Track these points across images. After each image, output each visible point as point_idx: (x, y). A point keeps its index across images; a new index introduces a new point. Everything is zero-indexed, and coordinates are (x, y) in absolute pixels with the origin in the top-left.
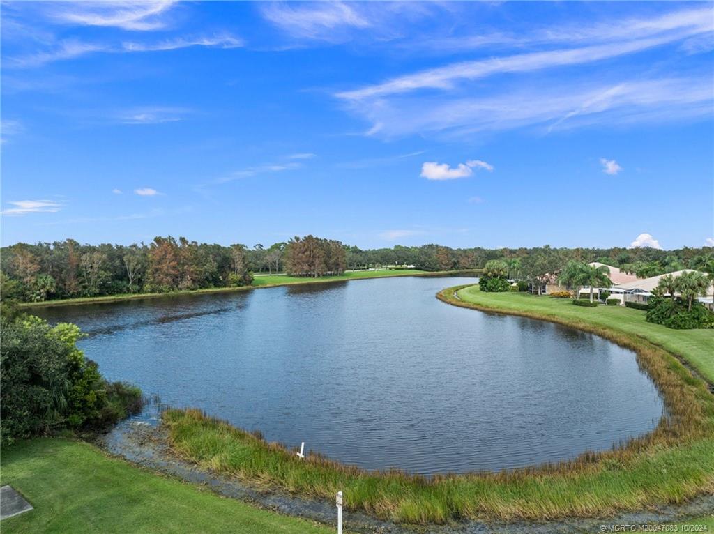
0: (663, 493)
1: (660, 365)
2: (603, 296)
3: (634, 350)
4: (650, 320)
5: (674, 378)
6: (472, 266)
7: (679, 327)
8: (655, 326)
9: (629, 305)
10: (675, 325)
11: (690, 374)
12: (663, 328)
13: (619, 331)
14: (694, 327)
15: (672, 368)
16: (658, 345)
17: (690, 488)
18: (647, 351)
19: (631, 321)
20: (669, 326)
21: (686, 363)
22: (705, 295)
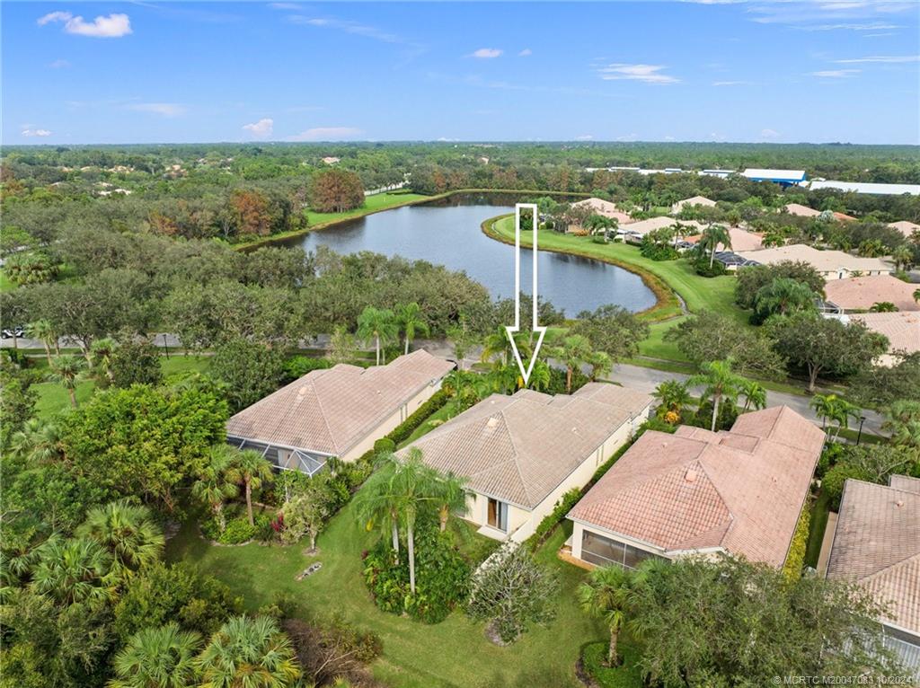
0: (660, 319)
1: (652, 282)
2: (612, 236)
3: (639, 275)
4: (643, 255)
5: (659, 287)
6: (462, 186)
7: (658, 260)
8: (646, 259)
9: (628, 242)
10: (656, 259)
11: (664, 285)
12: (650, 260)
13: (629, 263)
14: (666, 259)
15: (657, 283)
16: (650, 272)
17: (666, 316)
18: (646, 275)
19: (632, 256)
20: (654, 260)
21: (663, 280)
22: (672, 240)
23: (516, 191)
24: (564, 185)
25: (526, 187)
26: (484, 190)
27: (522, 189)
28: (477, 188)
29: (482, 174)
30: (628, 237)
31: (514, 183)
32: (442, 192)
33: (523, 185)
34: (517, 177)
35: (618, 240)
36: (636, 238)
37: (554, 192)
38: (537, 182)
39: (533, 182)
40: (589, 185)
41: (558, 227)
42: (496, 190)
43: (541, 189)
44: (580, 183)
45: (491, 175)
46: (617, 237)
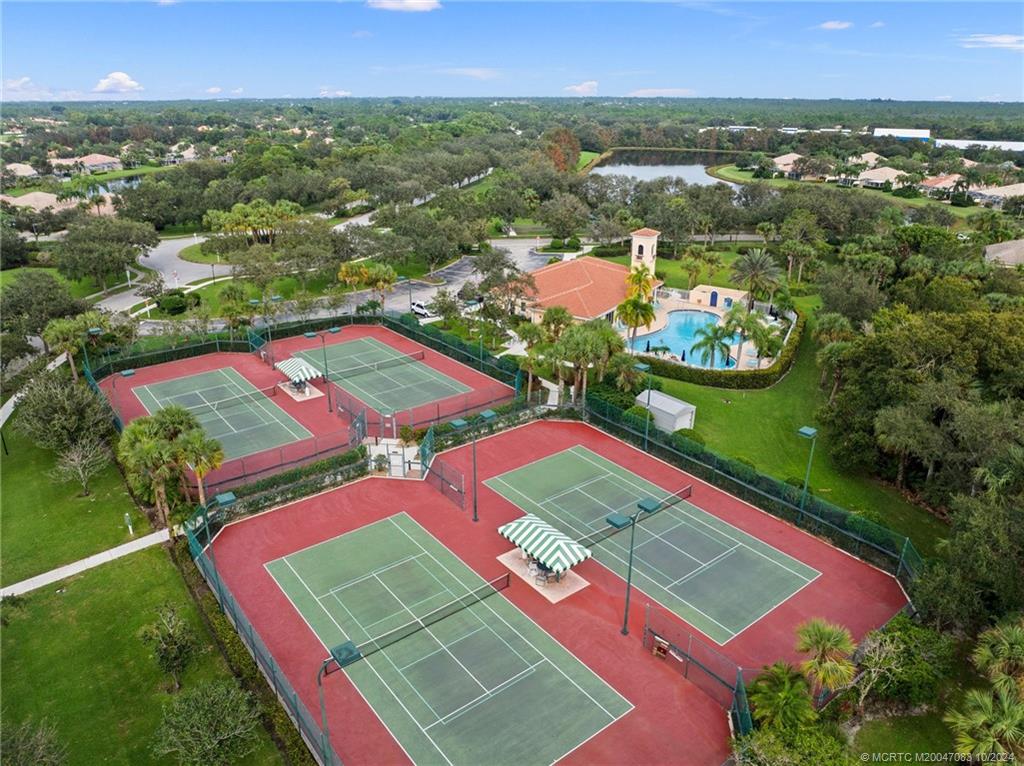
23: (664, 149)
24: (713, 143)
25: (674, 145)
26: (633, 148)
27: (671, 146)
28: (626, 146)
29: (629, 133)
30: (864, 183)
31: (662, 141)
32: (606, 150)
33: (671, 143)
34: (664, 135)
35: (855, 186)
36: (872, 184)
37: (703, 150)
38: (685, 140)
39: (681, 140)
40: (738, 143)
41: (791, 176)
42: (644, 148)
43: (689, 147)
44: (729, 141)
45: (638, 134)
46: (855, 183)
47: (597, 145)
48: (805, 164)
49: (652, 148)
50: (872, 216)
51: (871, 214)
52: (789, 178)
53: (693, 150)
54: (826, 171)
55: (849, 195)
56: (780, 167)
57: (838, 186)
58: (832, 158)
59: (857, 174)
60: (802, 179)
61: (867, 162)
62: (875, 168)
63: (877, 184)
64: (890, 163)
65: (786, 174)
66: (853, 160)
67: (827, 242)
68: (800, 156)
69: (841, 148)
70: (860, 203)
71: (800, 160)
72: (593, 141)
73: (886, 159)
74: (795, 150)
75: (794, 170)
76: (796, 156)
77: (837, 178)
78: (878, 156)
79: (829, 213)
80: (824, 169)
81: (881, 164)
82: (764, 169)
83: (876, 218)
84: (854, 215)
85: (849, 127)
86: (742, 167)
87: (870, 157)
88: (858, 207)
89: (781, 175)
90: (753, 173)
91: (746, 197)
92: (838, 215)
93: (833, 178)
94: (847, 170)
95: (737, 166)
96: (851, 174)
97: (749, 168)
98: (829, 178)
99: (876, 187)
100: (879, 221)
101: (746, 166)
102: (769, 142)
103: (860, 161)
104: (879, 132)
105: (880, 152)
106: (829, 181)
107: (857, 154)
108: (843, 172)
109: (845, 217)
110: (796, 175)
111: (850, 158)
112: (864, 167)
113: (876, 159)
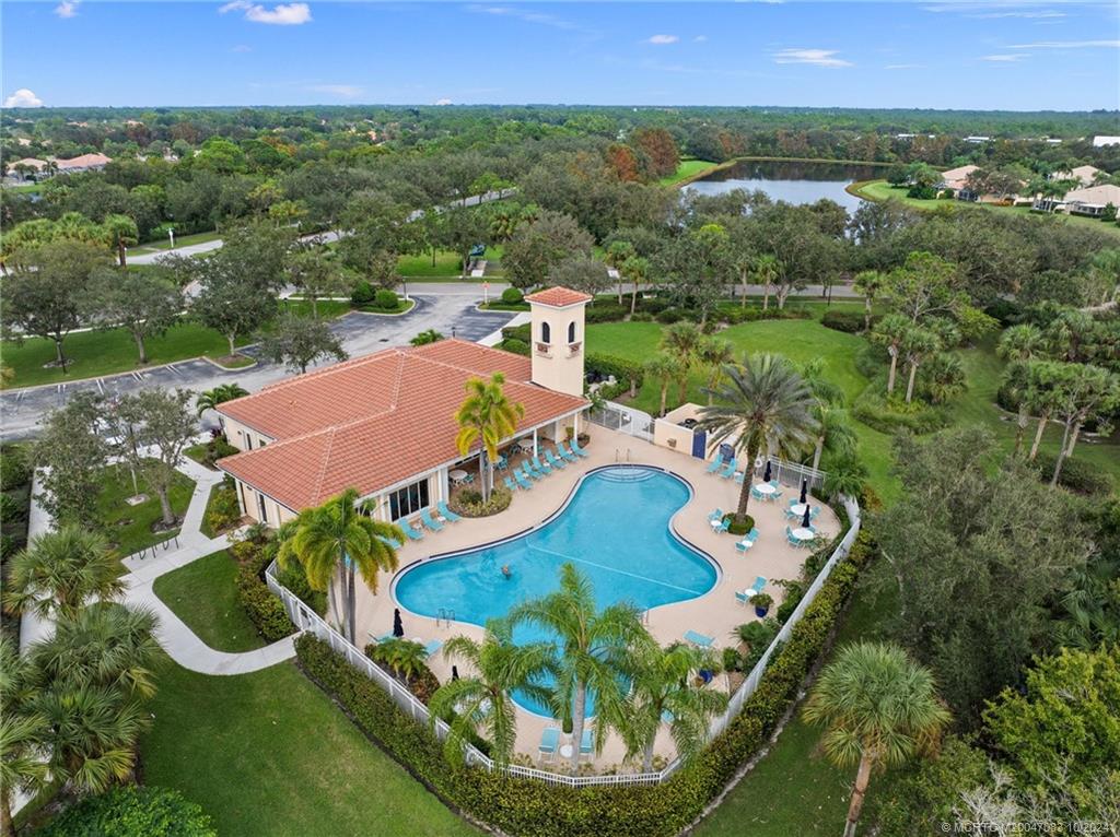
23: (807, 160)
24: (871, 153)
25: (820, 156)
26: (766, 158)
27: (815, 157)
28: (758, 155)
29: (763, 140)
30: (1072, 208)
31: (805, 150)
32: (728, 160)
33: (816, 153)
34: (808, 142)
35: (1058, 211)
36: (1085, 209)
37: (857, 162)
38: (835, 149)
39: (829, 149)
40: (903, 155)
41: (962, 198)
42: (781, 159)
43: (838, 158)
44: (892, 151)
45: (774, 142)
46: (1058, 207)
47: (715, 153)
48: (984, 178)
49: (791, 159)
50: (1080, 264)
51: (1077, 259)
52: (960, 199)
53: (844, 161)
54: (1014, 189)
55: (1041, 225)
56: (950, 184)
57: (1031, 212)
58: (1026, 172)
59: (1063, 195)
60: (979, 200)
61: (1079, 178)
62: (1092, 186)
63: (1093, 209)
64: (1116, 179)
65: (956, 193)
66: (1060, 176)
67: (986, 312)
68: (978, 168)
69: (1042, 160)
70: (1057, 240)
71: (977, 174)
72: (709, 148)
73: (1109, 175)
74: (975, 161)
75: (966, 187)
76: (971, 168)
77: (1031, 199)
78: (1096, 170)
79: (993, 257)
80: (1012, 186)
81: (1100, 180)
82: (924, 185)
83: (1086, 267)
84: (1044, 263)
85: (1059, 137)
86: (896, 182)
87: (1086, 173)
88: (1051, 246)
89: (949, 194)
90: (908, 191)
91: (865, 224)
92: (1012, 262)
93: (1023, 200)
94: (1046, 188)
95: (889, 181)
96: (1051, 194)
97: (906, 184)
98: (1019, 199)
99: (1092, 214)
100: (1091, 275)
101: (901, 181)
102: (945, 152)
103: (1069, 177)
104: (1099, 141)
105: (1099, 166)
106: (1019, 205)
107: (1063, 168)
108: (1039, 191)
109: (1022, 266)
110: (970, 195)
111: (1055, 174)
112: (1073, 184)
113: (1094, 175)
